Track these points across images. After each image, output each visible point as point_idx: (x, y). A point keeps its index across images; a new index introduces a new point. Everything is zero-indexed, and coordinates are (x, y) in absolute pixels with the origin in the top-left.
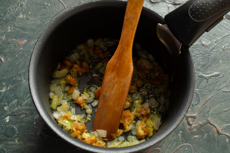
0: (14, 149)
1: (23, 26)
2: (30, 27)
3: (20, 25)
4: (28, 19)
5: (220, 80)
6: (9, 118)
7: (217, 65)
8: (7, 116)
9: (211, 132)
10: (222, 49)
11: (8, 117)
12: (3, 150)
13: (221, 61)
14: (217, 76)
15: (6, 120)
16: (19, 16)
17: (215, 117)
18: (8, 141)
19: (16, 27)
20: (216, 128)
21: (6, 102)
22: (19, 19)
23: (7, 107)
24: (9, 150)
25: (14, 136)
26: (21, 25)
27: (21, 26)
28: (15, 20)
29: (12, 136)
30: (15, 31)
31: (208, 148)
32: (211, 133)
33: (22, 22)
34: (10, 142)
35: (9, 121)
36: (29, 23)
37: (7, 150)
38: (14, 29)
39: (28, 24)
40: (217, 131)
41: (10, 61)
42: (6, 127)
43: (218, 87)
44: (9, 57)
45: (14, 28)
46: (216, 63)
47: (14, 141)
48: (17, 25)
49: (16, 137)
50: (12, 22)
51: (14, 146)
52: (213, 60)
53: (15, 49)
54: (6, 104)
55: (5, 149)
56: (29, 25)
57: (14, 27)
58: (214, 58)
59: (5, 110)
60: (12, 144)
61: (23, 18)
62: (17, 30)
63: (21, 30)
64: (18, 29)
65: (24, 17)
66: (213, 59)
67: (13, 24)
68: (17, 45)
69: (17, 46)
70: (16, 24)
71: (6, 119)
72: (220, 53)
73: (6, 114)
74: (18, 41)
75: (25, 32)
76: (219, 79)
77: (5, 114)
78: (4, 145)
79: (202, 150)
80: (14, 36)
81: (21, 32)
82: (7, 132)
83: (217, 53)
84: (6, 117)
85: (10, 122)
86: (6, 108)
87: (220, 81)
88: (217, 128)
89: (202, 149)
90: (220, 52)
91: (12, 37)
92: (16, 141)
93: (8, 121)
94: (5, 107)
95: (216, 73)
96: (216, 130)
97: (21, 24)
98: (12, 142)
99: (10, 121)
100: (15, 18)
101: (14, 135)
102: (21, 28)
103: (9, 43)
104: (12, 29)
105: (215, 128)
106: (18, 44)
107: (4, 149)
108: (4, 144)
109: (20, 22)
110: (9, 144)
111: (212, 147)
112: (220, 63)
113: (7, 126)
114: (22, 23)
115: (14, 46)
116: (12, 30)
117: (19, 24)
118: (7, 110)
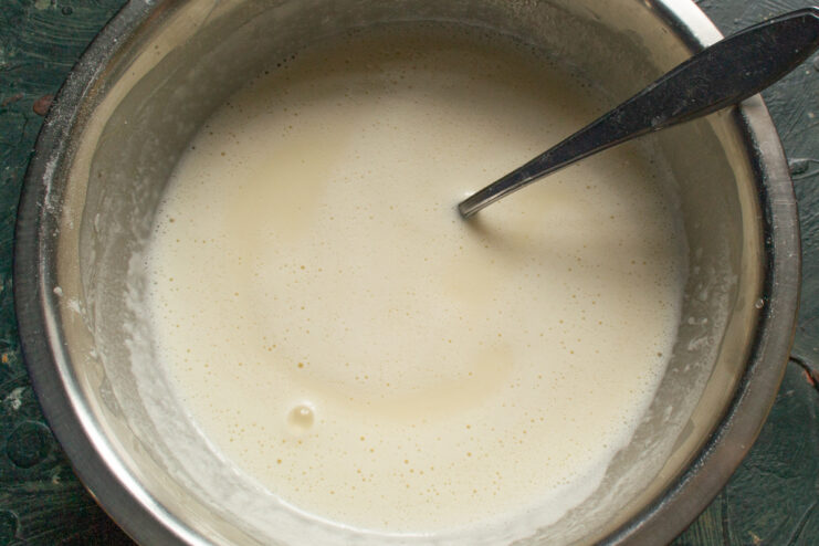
0: (49, 511)
1: (50, 41)
2: (78, 44)
3: (40, 39)
4: (70, 12)
5: (813, 187)
6: (22, 394)
7: (796, 130)
8: (14, 388)
9: (792, 388)
10: (814, 66)
11: (18, 391)
12: (7, 514)
13: (811, 115)
14: (802, 172)
15: (10, 400)
16: (36, 5)
17: (803, 330)
18: (25, 480)
19: (27, 47)
20: (808, 371)
21: (7, 336)
22: (37, 16)
23: (12, 353)
24: (29, 517)
25: (45, 460)
26: (43, 36)
27: (45, 41)
28: (20, 20)
29: (36, 462)
30: (24, 62)
31: (783, 448)
32: (790, 392)
33: (48, 25)
34: (30, 486)
35: (21, 407)
36: (72, 28)
37: (21, 515)
38: (19, 55)
39: (69, 30)
40: (812, 384)
41: (12, 176)
42: (11, 427)
43: (807, 213)
44: (7, 164)
45: (19, 49)
46: (792, 122)
47: (47, 479)
48: (32, 40)
49: (53, 464)
50: (12, 29)
51: (48, 498)
52: (782, 113)
53: (27, 132)
54: (8, 341)
55: (14, 514)
56: (73, 36)
57: (18, 46)
58: (785, 106)
59: (6, 366)
60: (40, 493)
61: (48, 11)
62: (31, 58)
63: (45, 57)
64: (33, 55)
65: (55, 6)
66: (781, 110)
67: (14, 34)
68: (32, 114)
69: (33, 118)
70: (24, 34)
71: (11, 397)
72: (806, 82)
73: (9, 378)
74: (37, 97)
75: (59, 61)
76: (807, 183)
77: (6, 381)
78: (10, 499)
79: (762, 460)
80: (21, 80)
81: (46, 66)
82: (18, 446)
83: (797, 82)
84: (10, 392)
85: (28, 411)
86: (9, 357)
87: (813, 191)
88: (813, 369)
89: (761, 457)
90: (803, 81)
91: (12, 85)
92: (55, 480)
93: (17, 404)
94: (3, 352)
95: (796, 161)
96: (809, 381)
97: (44, 33)
98: (41, 486)
99: (25, 404)
100: (23, 13)
101: (43, 455)
102: (44, 50)
103: (5, 111)
104: (12, 54)
105: (804, 372)
106: (38, 109)
107: (12, 511)
108: (9, 492)
109: (40, 27)
110: (29, 494)
111: (799, 444)
112: (808, 119)
113: (17, 425)
114: (47, 29)
115: (24, 120)
116: (10, 59)
117: (37, 35)
118: (13, 363)
